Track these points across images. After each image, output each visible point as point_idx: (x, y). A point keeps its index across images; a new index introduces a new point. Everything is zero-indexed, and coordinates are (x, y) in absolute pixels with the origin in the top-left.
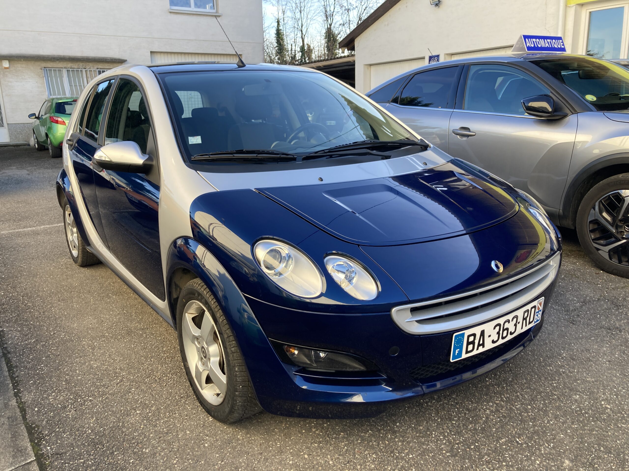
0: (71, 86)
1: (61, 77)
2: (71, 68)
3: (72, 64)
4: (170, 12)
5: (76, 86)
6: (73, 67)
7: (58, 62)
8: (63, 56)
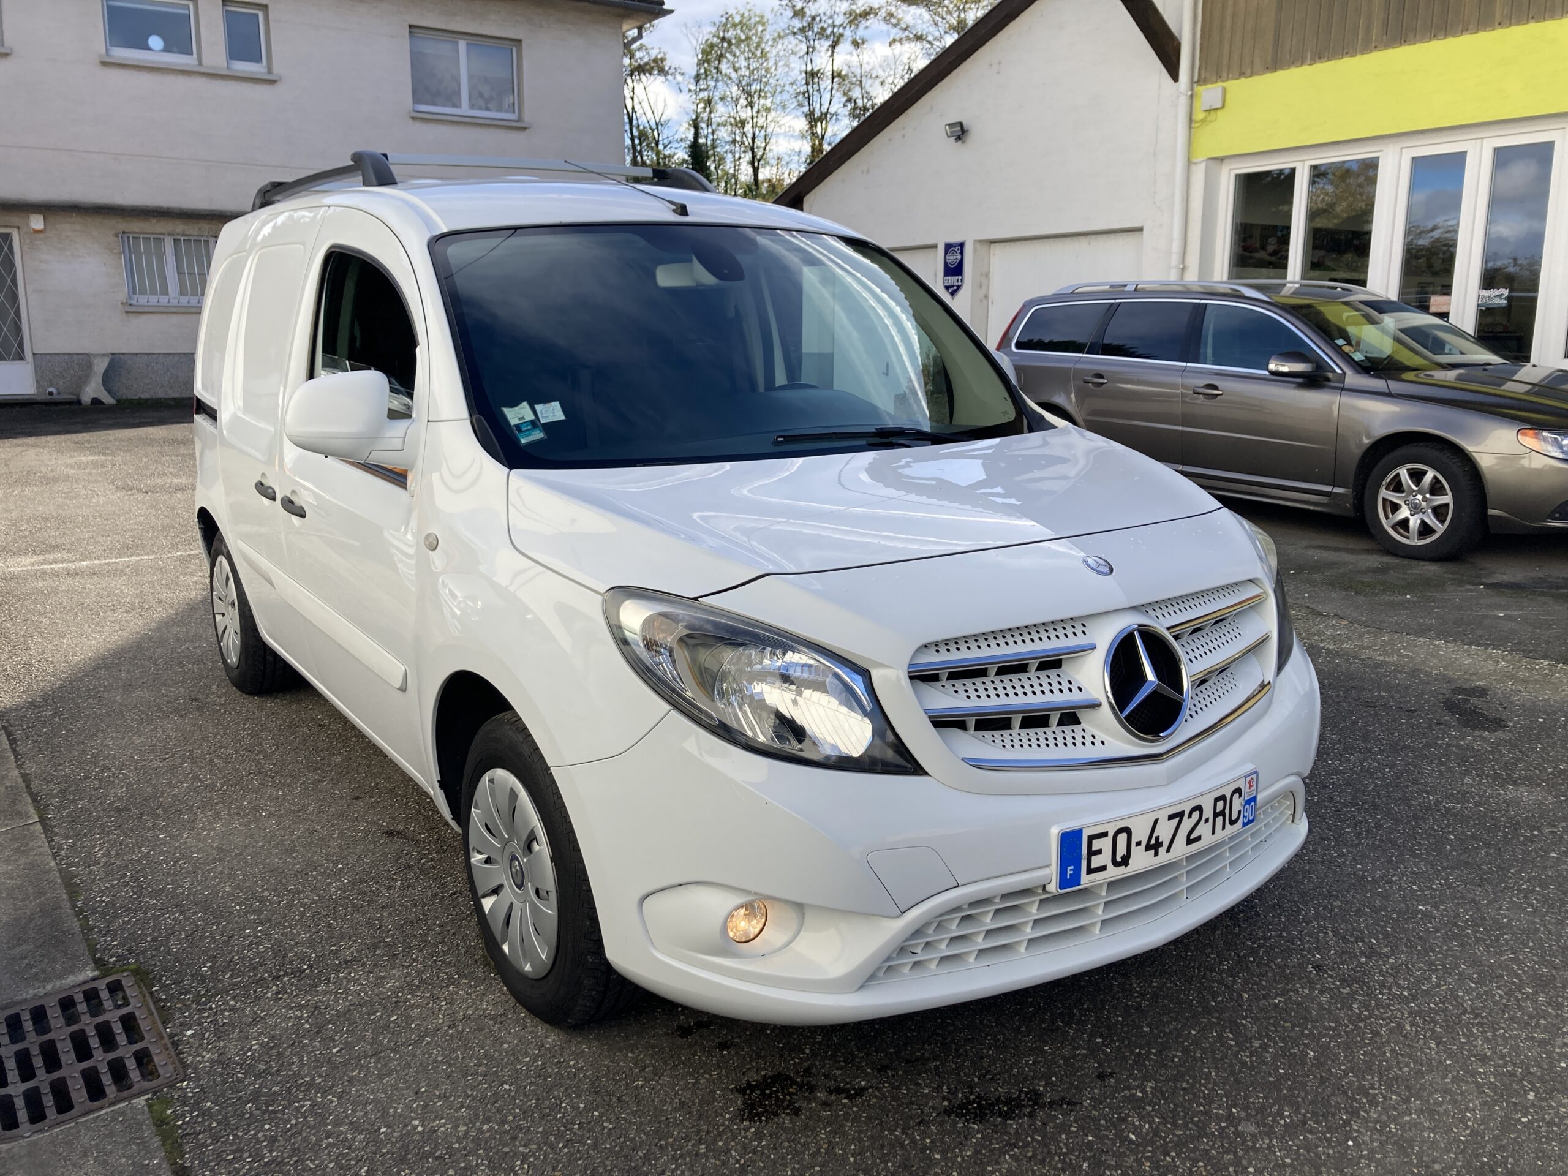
0: (180, 273)
1: (161, 255)
2: (183, 235)
3: (186, 227)
4: (413, 118)
5: (191, 274)
6: (187, 232)
7: (154, 221)
8: (168, 208)
